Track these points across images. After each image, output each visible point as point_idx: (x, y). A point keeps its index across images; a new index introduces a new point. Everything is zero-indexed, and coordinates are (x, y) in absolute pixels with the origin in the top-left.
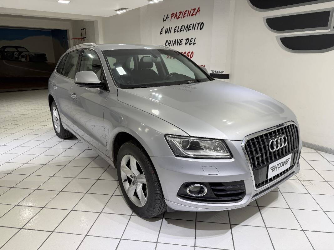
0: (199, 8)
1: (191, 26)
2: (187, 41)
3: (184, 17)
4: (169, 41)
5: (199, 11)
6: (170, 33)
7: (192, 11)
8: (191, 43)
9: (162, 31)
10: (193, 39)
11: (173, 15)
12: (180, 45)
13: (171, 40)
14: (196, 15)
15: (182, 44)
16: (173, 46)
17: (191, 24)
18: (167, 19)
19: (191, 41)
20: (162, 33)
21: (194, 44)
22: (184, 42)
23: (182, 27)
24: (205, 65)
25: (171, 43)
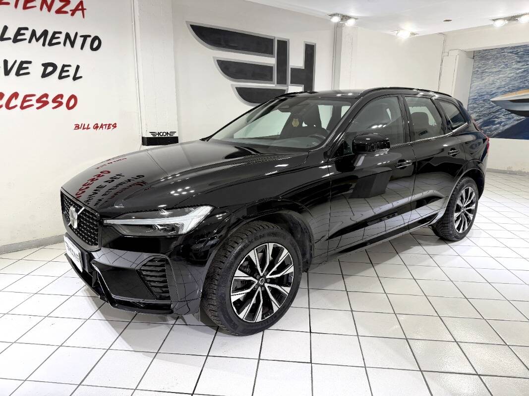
0: (81, 3)
1: (57, 35)
2: (50, 69)
3: (25, 8)
5: (83, 10)
7: (58, 5)
8: (64, 74)
10: (69, 66)
12: (18, 74)
14: (73, 14)
15: (28, 73)
17: (60, 33)
19: (62, 71)
21: (75, 78)
22: (36, 69)
23: (22, 32)
24: (115, 124)
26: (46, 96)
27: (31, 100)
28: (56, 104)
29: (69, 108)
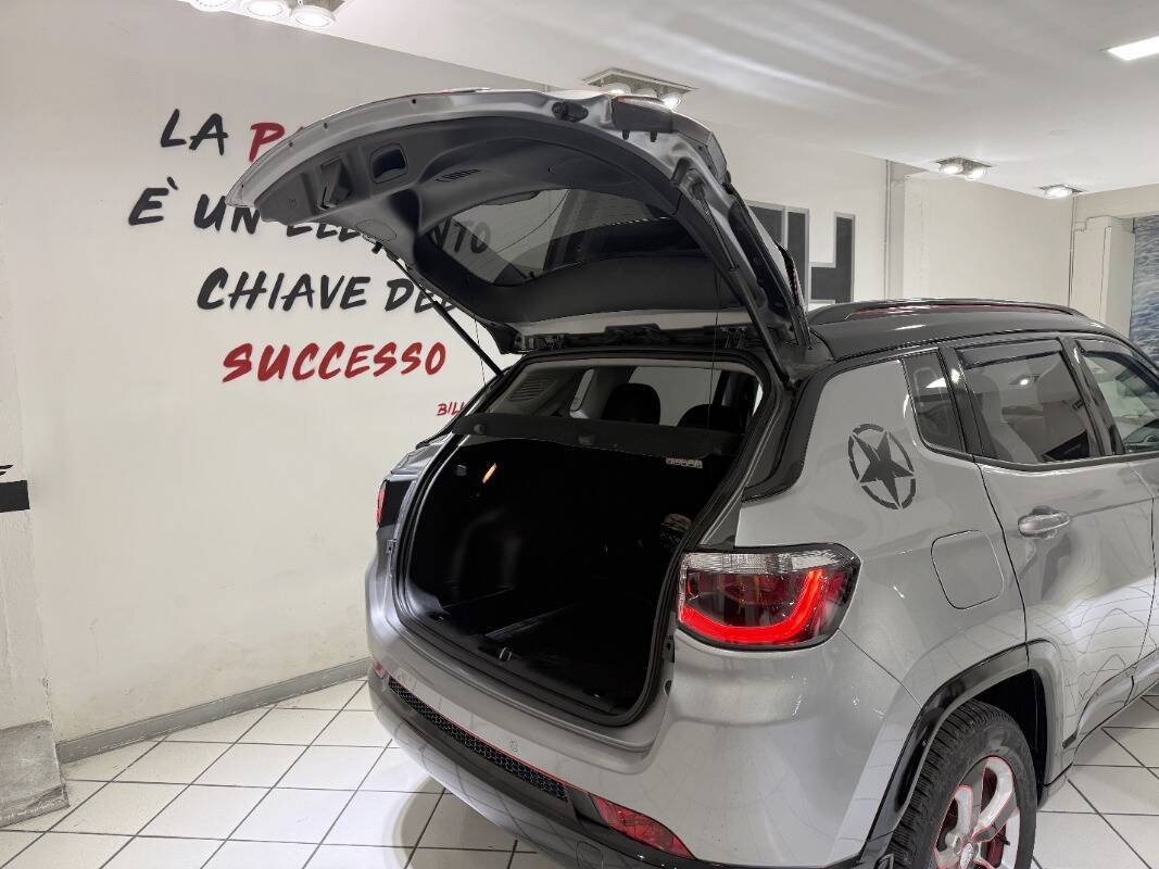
2: (401, 292)
4: (245, 277)
6: (251, 228)
8: (425, 302)
9: (158, 205)
11: (269, 133)
12: (345, 305)
13: (262, 276)
15: (362, 302)
16: (287, 307)
18: (210, 145)
20: (159, 219)
22: (377, 293)
25: (258, 289)
26: (391, 347)
27: (365, 358)
28: (409, 364)
29: (431, 371)
